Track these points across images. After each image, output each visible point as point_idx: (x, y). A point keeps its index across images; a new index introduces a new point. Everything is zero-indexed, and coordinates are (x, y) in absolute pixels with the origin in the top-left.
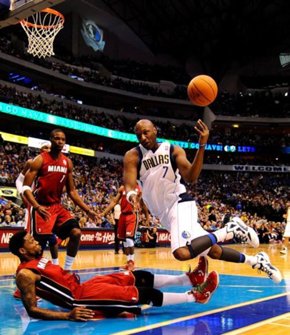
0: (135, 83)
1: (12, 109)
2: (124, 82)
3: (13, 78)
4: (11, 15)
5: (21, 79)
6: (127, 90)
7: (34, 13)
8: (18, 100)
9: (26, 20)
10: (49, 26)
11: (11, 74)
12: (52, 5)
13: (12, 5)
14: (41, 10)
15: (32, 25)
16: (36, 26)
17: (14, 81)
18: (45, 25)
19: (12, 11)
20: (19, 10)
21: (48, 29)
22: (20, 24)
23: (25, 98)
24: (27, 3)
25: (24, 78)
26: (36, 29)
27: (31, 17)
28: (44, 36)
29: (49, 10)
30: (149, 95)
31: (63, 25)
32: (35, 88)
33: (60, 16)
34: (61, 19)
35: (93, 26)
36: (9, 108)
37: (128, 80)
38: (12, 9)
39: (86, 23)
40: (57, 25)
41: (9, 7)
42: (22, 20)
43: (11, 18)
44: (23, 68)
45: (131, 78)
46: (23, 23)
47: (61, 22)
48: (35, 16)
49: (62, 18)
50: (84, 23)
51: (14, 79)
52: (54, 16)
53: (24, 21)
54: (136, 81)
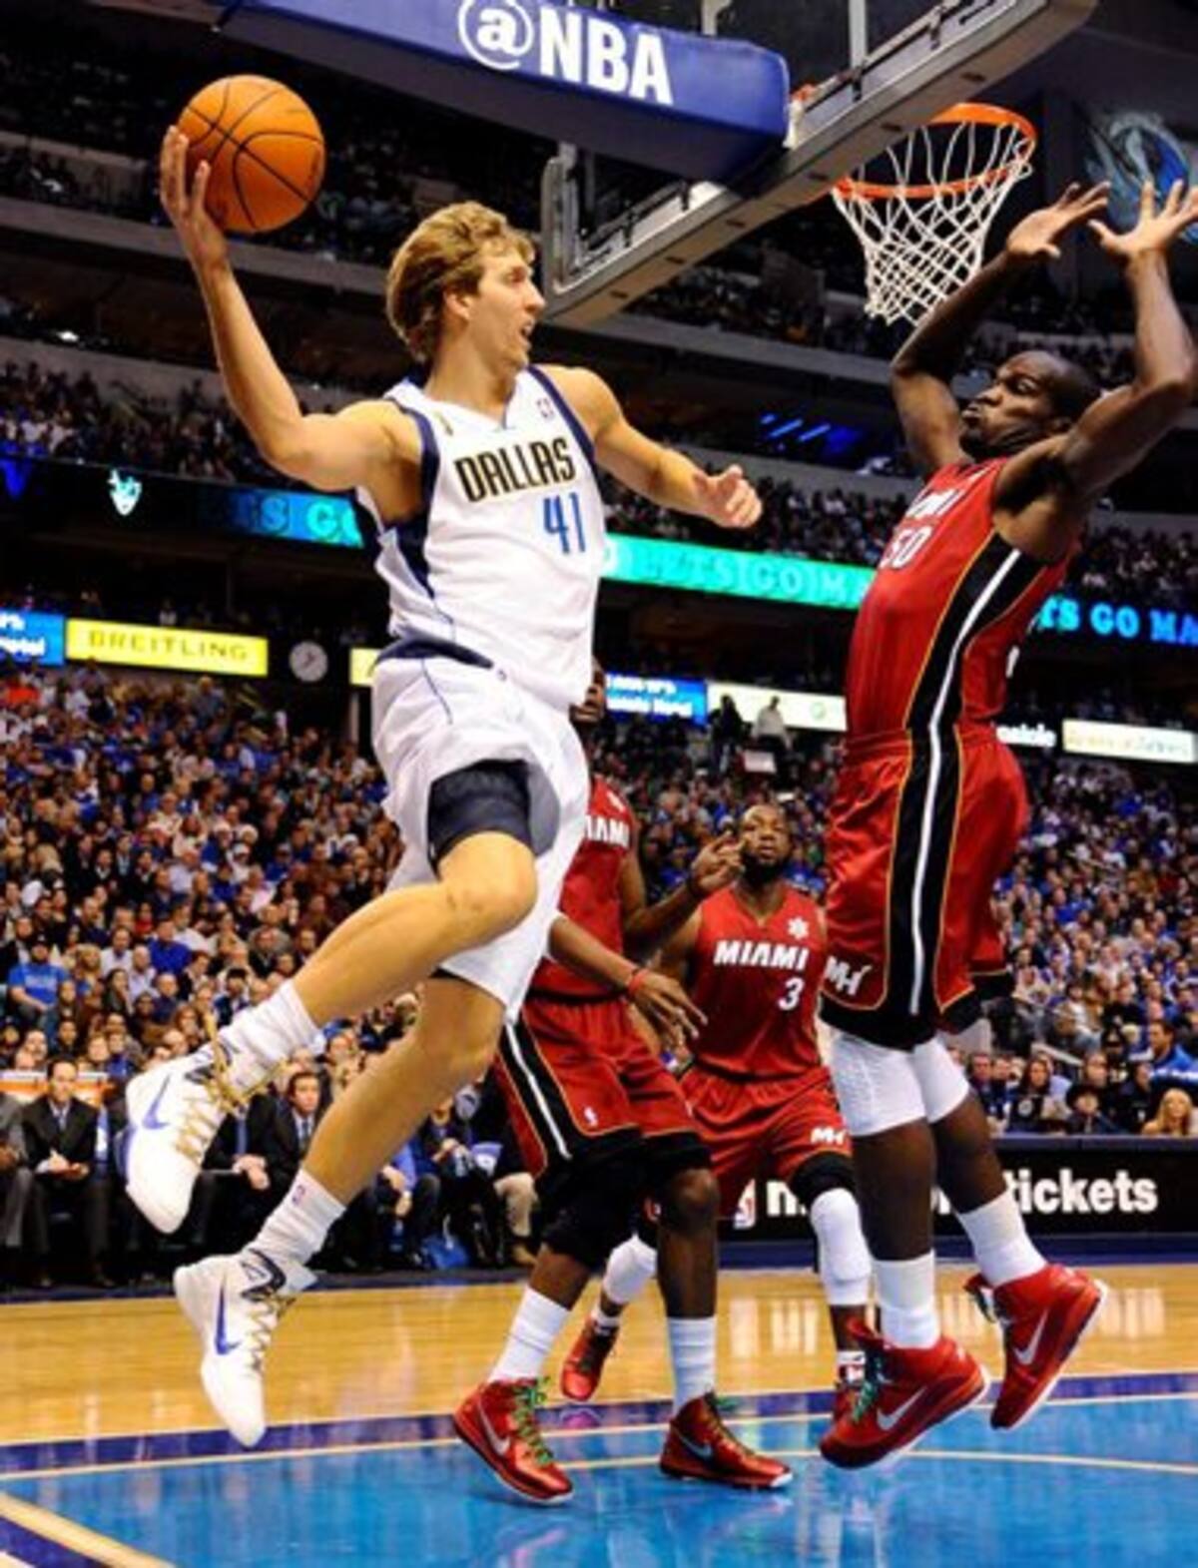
1: (776, 575)
3: (776, 434)
5: (813, 434)
7: (897, 137)
8: (799, 535)
9: (855, 176)
10: (967, 180)
11: (768, 419)
12: (977, 88)
13: (798, 125)
14: (932, 116)
15: (883, 190)
17: (781, 447)
18: (949, 179)
19: (799, 150)
20: (829, 141)
21: (962, 197)
22: (829, 199)
23: (836, 518)
24: (860, 102)
25: (823, 429)
26: (904, 204)
27: (885, 156)
28: (945, 230)
29: (967, 112)
31: (1032, 160)
32: (878, 463)
33: (1017, 126)
34: (1020, 136)
35: (1145, 134)
36: (763, 573)
38: (799, 138)
39: (1108, 129)
40: (1002, 166)
41: (783, 136)
42: (838, 178)
43: (789, 183)
44: (819, 383)
46: (845, 190)
47: (1023, 149)
48: (900, 150)
49: (1025, 132)
50: (1102, 130)
51: (784, 437)
52: (985, 132)
53: (849, 183)
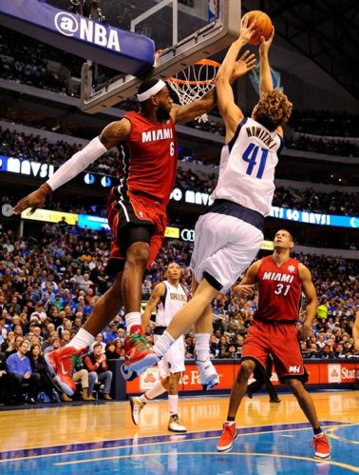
0: (329, 141)
2: (313, 140)
4: (156, 72)
6: (317, 152)
7: (185, 67)
9: (174, 77)
10: (207, 81)
12: (208, 56)
13: (157, 61)
14: (195, 62)
15: (182, 82)
16: (187, 82)
18: (201, 80)
19: (157, 68)
20: (165, 67)
21: (205, 85)
24: (175, 56)
26: (189, 87)
27: (182, 72)
28: (201, 94)
29: (204, 62)
30: (351, 156)
32: (188, 158)
37: (318, 137)
38: (157, 65)
41: (153, 63)
42: (169, 77)
45: (323, 134)
46: (171, 81)
48: (186, 71)
52: (211, 67)
53: (173, 79)
54: (330, 138)
